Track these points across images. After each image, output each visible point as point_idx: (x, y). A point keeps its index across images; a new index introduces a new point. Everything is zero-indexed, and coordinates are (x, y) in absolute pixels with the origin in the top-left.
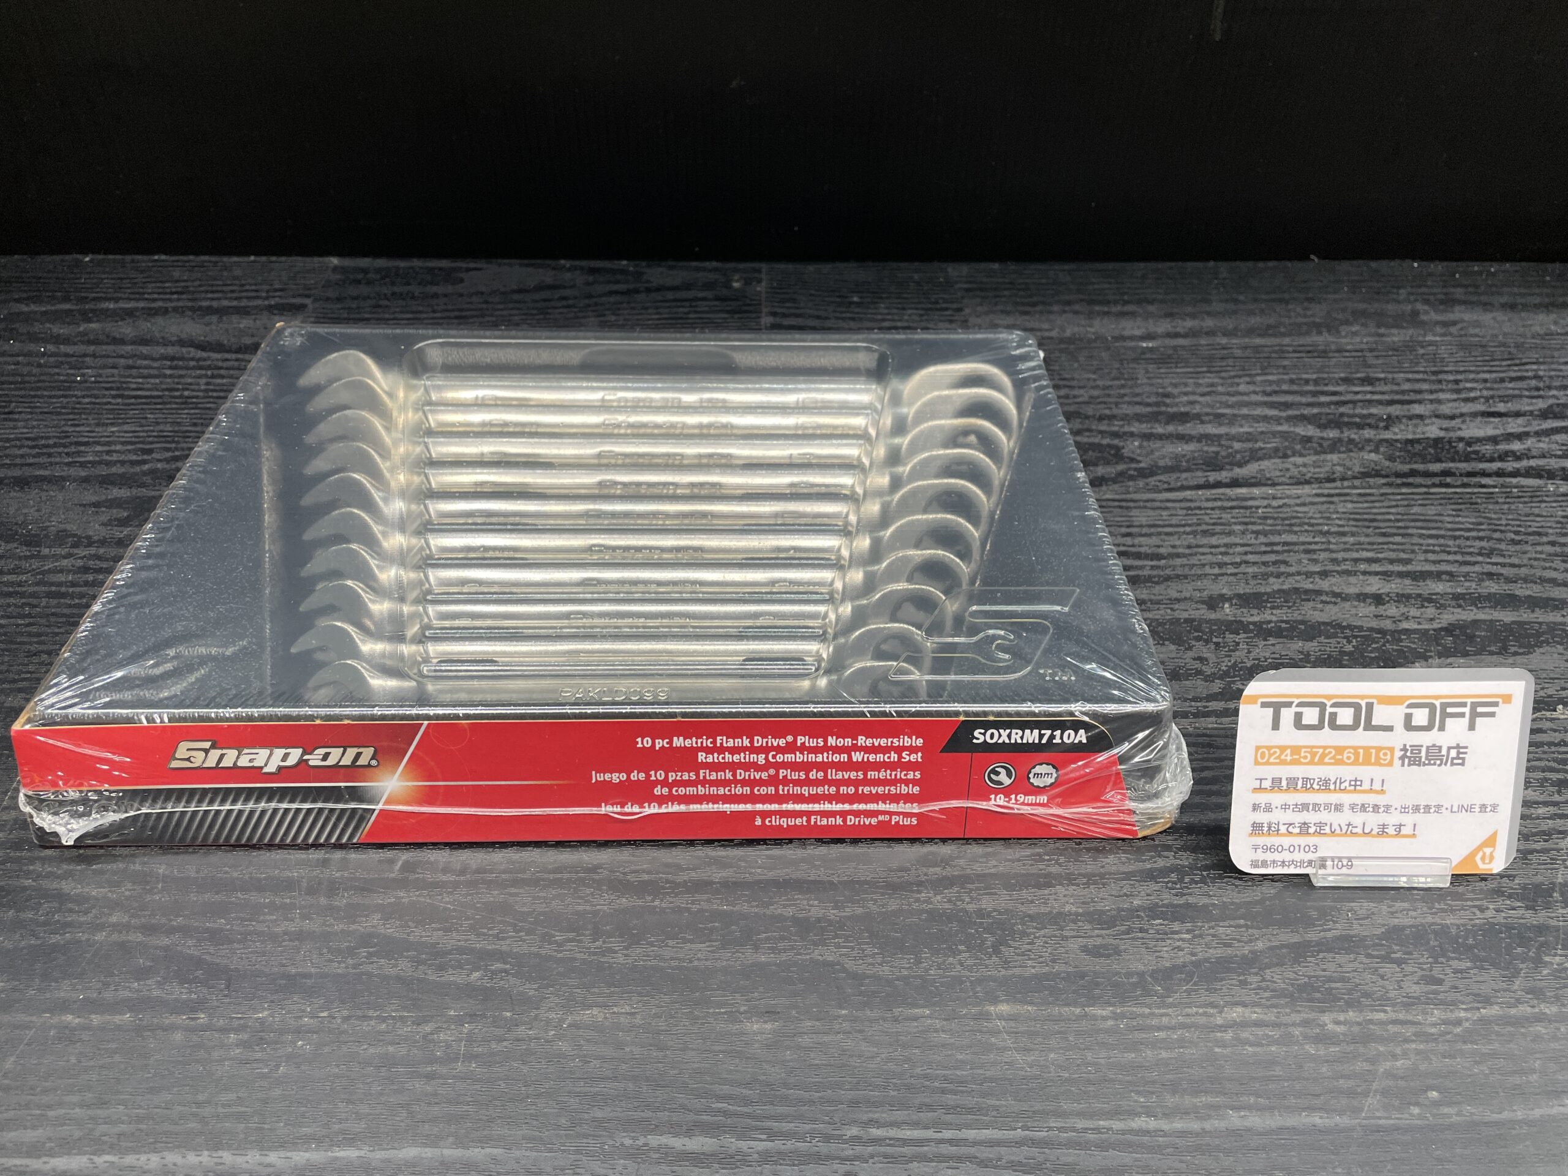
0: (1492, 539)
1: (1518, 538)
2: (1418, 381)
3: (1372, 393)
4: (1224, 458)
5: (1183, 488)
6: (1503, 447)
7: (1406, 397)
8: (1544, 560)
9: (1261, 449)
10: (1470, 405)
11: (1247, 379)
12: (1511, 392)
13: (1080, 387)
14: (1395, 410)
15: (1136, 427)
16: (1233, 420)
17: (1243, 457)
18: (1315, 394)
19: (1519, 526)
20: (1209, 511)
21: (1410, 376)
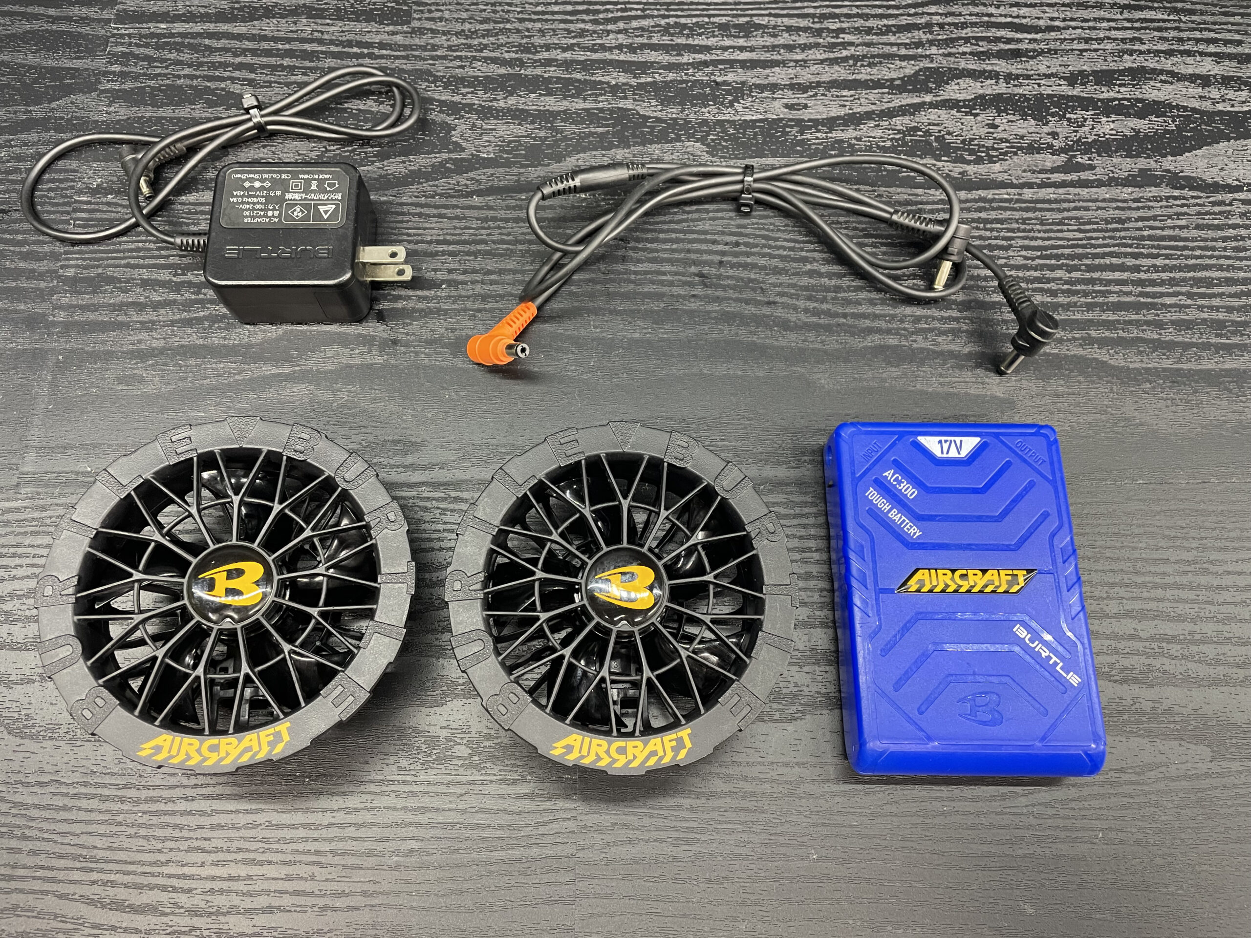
0: (754, 266)
1: (781, 265)
2: (799, 29)
3: (742, 49)
4: (549, 147)
5: (491, 191)
6: (836, 134)
7: (775, 57)
8: (791, 296)
9: (591, 134)
10: (836, 67)
11: (621, 25)
12: (887, 49)
13: (444, 33)
14: (752, 77)
15: (478, 99)
16: (579, 89)
17: (568, 146)
18: (680, 49)
19: (791, 249)
20: (501, 224)
21: (793, 22)
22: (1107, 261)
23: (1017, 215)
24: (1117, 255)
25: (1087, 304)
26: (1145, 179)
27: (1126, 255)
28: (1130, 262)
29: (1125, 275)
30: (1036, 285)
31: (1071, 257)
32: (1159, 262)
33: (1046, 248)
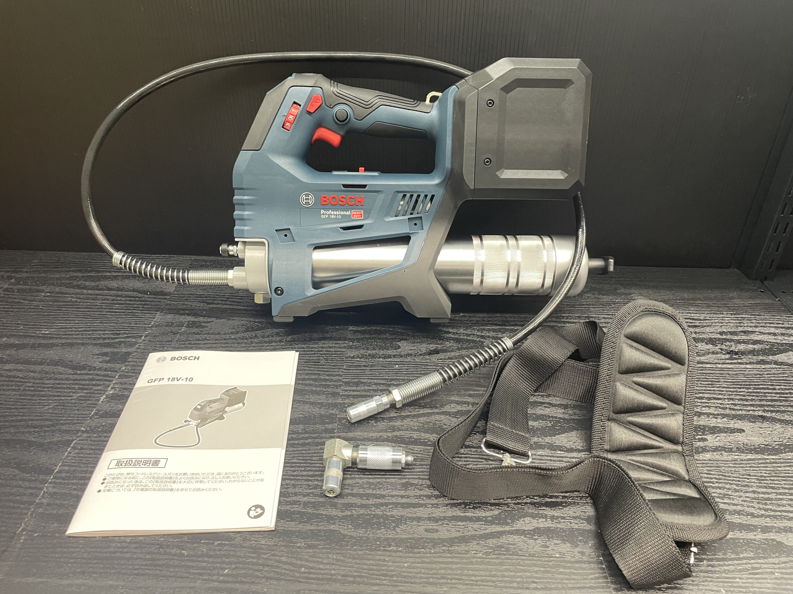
22: (762, 386)
23: (718, 372)
24: (764, 385)
25: (759, 400)
26: (763, 362)
27: (768, 385)
28: (771, 387)
29: (770, 391)
30: (735, 393)
31: (747, 385)
32: (782, 387)
33: (735, 382)
